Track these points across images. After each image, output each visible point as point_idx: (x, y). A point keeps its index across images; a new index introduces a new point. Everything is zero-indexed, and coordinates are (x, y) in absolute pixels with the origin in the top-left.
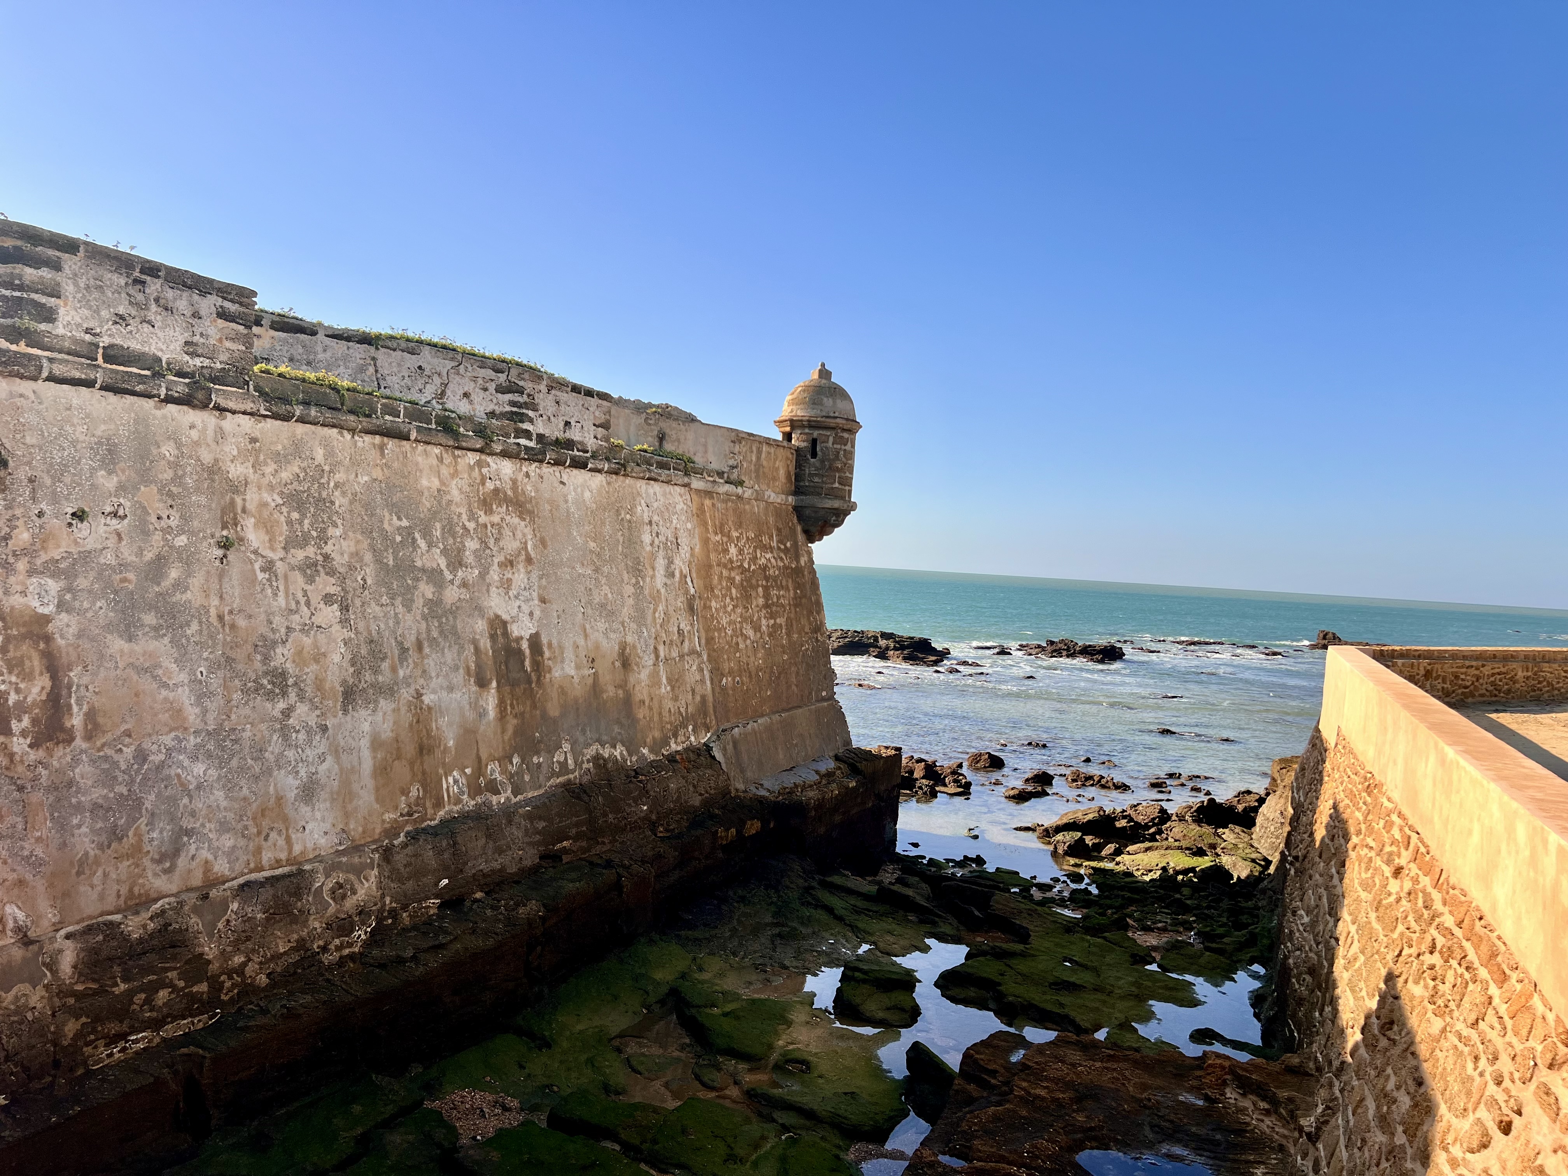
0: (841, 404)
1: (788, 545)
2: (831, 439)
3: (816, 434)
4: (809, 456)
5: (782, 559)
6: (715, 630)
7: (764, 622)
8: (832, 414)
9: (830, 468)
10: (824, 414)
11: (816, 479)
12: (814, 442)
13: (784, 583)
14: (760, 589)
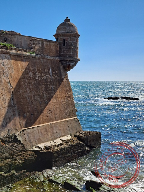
0: (72, 29)
1: (57, 72)
2: (69, 39)
3: (64, 38)
4: (63, 45)
5: (53, 76)
6: (22, 99)
7: (45, 96)
8: (69, 32)
9: (69, 48)
10: (66, 32)
11: (65, 52)
12: (64, 40)
13: (55, 83)
14: (43, 86)
